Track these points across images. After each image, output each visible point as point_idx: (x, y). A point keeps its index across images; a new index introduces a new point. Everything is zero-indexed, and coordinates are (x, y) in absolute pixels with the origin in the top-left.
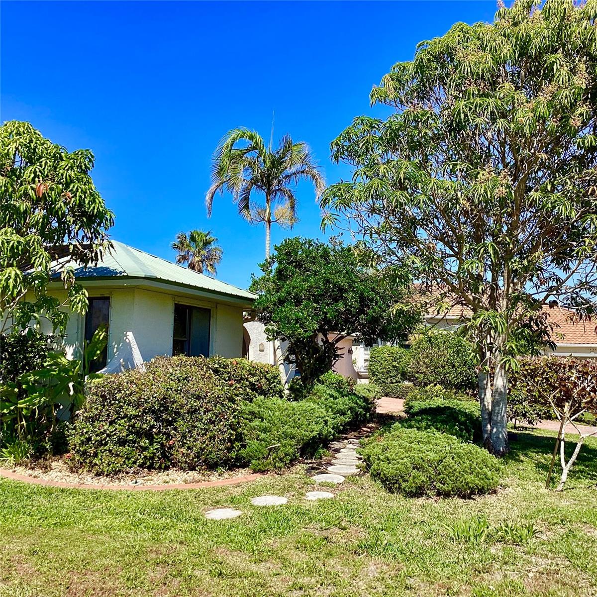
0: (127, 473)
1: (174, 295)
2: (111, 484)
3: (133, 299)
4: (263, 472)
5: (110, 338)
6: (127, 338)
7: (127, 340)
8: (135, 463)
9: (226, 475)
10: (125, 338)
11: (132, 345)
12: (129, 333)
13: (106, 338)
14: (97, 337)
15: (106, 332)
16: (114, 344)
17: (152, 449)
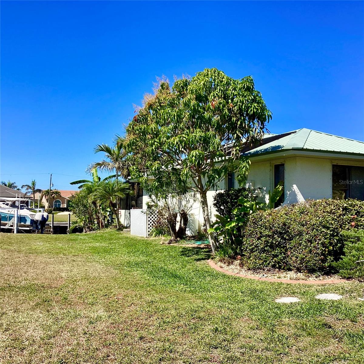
0: (264, 270)
1: (331, 160)
2: (253, 275)
3: (296, 164)
4: (348, 279)
5: (285, 189)
6: (293, 188)
7: (293, 189)
8: (269, 264)
9: (321, 278)
10: (292, 188)
11: (296, 192)
12: (294, 185)
13: (283, 190)
14: (278, 189)
15: (283, 185)
16: (287, 192)
17: (280, 256)
